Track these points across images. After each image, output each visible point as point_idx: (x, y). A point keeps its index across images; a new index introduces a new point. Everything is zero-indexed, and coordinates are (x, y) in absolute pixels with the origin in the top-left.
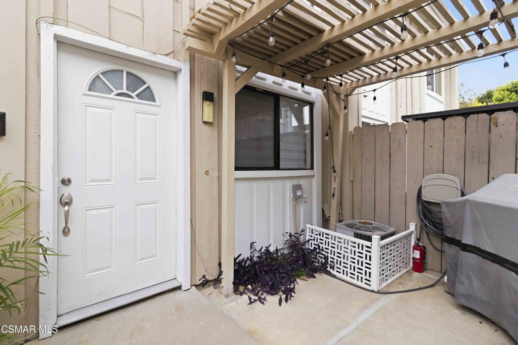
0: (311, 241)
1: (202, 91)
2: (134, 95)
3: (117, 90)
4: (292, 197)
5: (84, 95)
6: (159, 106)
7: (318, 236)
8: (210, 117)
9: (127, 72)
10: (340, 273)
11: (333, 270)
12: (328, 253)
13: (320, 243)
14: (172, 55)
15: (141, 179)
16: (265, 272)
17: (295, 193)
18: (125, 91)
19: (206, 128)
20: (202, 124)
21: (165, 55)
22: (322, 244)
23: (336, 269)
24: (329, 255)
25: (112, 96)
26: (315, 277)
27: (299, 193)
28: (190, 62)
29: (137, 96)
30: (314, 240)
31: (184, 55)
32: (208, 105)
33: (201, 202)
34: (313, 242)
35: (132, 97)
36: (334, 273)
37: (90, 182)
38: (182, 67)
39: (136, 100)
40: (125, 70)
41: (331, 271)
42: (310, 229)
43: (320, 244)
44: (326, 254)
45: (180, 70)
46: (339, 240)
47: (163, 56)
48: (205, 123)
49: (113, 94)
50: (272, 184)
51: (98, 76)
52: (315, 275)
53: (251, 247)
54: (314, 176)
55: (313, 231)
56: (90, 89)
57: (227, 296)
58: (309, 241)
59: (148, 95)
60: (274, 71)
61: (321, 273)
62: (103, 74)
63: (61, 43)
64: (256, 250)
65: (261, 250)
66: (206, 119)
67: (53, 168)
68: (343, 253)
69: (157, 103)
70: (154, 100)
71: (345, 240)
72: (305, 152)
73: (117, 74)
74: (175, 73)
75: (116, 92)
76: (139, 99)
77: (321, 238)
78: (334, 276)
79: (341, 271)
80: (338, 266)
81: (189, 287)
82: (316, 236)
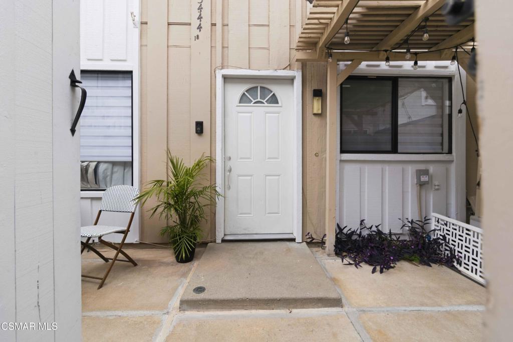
0: (437, 231)
1: (312, 90)
2: (264, 101)
3: (254, 100)
4: (416, 182)
5: (237, 106)
6: (281, 107)
7: (445, 227)
8: (319, 109)
9: (261, 87)
10: (468, 269)
11: (461, 265)
12: (455, 246)
13: (447, 234)
14: (289, 67)
15: (269, 158)
16: (372, 247)
17: (418, 178)
18: (259, 99)
19: (316, 119)
20: (313, 116)
21: (284, 69)
22: (449, 235)
23: (463, 265)
24: (456, 248)
25: (252, 104)
26: (431, 266)
27: (424, 178)
28: (302, 69)
29: (266, 102)
30: (440, 230)
31: (297, 65)
32: (318, 100)
33: (311, 178)
34: (439, 233)
35: (264, 103)
36: (462, 269)
37: (240, 159)
38: (296, 75)
39: (266, 104)
40: (259, 85)
41: (458, 266)
42: (436, 217)
43: (447, 236)
44: (453, 247)
45: (295, 77)
46: (468, 232)
47: (282, 70)
48: (315, 114)
49: (252, 103)
50: (387, 168)
51: (244, 94)
52: (432, 264)
53: (361, 224)
54: (453, 161)
55: (440, 221)
56: (240, 103)
57: (329, 255)
58: (435, 230)
59: (274, 100)
60: (380, 57)
61: (442, 265)
62: (247, 91)
63: (226, 78)
64: (365, 227)
65: (371, 228)
66: (315, 112)
67: (222, 150)
68: (471, 247)
69: (280, 104)
70: (277, 103)
71: (474, 232)
72: (442, 135)
73: (255, 89)
74: (291, 80)
75: (254, 101)
76: (268, 103)
77: (448, 228)
78: (459, 272)
79: (470, 268)
80: (466, 262)
81: (301, 241)
82: (442, 227)
